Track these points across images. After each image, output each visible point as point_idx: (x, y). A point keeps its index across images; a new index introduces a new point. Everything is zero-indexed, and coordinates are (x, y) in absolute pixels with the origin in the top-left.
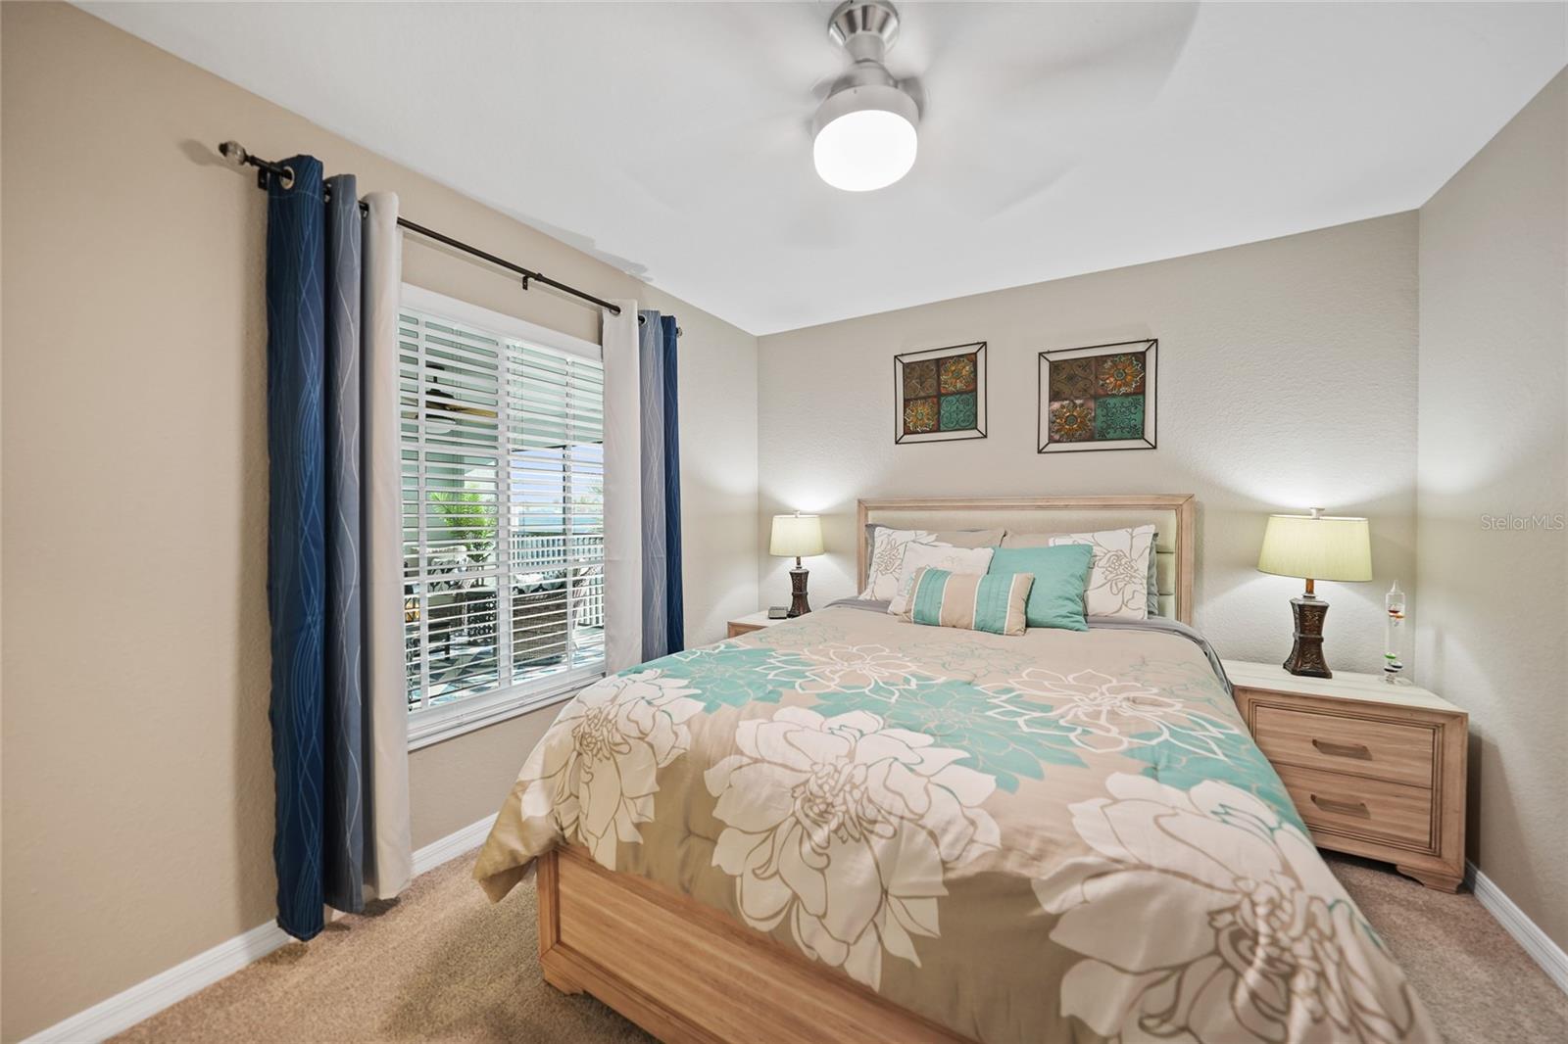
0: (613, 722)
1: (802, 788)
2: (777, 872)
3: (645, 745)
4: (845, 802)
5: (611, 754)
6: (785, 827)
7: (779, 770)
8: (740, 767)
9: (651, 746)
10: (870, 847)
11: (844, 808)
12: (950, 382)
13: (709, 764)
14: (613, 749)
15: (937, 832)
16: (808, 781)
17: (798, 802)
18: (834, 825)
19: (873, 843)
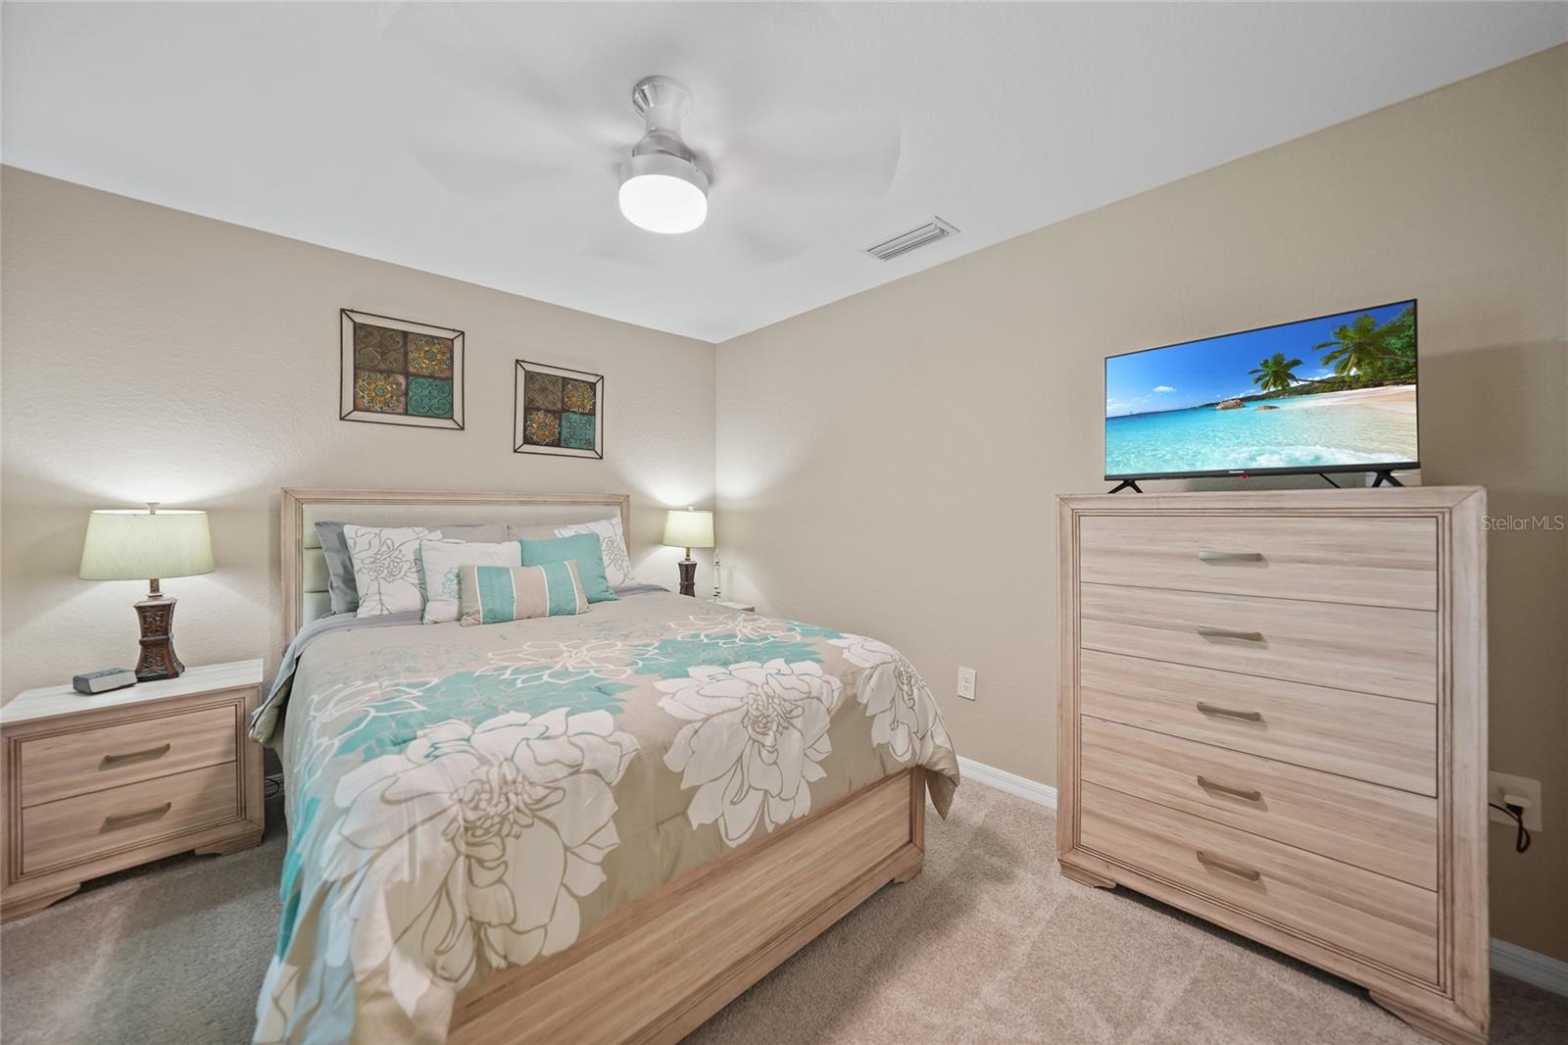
0: (520, 779)
1: (747, 718)
2: (750, 786)
3: (585, 776)
4: (775, 710)
5: (535, 816)
6: (748, 750)
7: (726, 716)
8: (696, 732)
9: (595, 772)
10: (795, 727)
11: (776, 713)
12: (420, 363)
13: (665, 748)
14: (536, 810)
15: (819, 695)
16: (748, 711)
17: (749, 728)
18: (774, 727)
19: (795, 724)
